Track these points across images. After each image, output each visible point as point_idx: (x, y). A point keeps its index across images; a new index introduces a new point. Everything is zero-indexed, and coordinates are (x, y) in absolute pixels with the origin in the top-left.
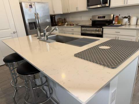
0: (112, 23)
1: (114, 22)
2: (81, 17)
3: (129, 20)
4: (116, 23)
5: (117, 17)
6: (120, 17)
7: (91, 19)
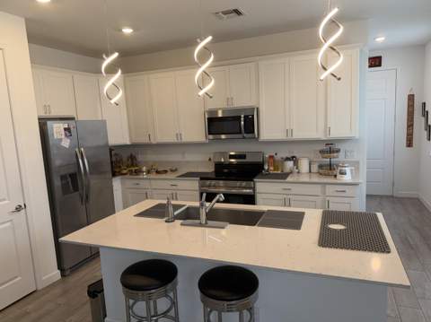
0: (263, 169)
1: (266, 167)
2: (183, 153)
3: (296, 163)
4: (272, 168)
5: (271, 157)
6: (278, 157)
7: (210, 159)
